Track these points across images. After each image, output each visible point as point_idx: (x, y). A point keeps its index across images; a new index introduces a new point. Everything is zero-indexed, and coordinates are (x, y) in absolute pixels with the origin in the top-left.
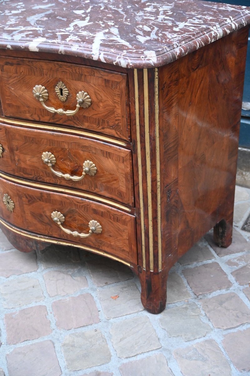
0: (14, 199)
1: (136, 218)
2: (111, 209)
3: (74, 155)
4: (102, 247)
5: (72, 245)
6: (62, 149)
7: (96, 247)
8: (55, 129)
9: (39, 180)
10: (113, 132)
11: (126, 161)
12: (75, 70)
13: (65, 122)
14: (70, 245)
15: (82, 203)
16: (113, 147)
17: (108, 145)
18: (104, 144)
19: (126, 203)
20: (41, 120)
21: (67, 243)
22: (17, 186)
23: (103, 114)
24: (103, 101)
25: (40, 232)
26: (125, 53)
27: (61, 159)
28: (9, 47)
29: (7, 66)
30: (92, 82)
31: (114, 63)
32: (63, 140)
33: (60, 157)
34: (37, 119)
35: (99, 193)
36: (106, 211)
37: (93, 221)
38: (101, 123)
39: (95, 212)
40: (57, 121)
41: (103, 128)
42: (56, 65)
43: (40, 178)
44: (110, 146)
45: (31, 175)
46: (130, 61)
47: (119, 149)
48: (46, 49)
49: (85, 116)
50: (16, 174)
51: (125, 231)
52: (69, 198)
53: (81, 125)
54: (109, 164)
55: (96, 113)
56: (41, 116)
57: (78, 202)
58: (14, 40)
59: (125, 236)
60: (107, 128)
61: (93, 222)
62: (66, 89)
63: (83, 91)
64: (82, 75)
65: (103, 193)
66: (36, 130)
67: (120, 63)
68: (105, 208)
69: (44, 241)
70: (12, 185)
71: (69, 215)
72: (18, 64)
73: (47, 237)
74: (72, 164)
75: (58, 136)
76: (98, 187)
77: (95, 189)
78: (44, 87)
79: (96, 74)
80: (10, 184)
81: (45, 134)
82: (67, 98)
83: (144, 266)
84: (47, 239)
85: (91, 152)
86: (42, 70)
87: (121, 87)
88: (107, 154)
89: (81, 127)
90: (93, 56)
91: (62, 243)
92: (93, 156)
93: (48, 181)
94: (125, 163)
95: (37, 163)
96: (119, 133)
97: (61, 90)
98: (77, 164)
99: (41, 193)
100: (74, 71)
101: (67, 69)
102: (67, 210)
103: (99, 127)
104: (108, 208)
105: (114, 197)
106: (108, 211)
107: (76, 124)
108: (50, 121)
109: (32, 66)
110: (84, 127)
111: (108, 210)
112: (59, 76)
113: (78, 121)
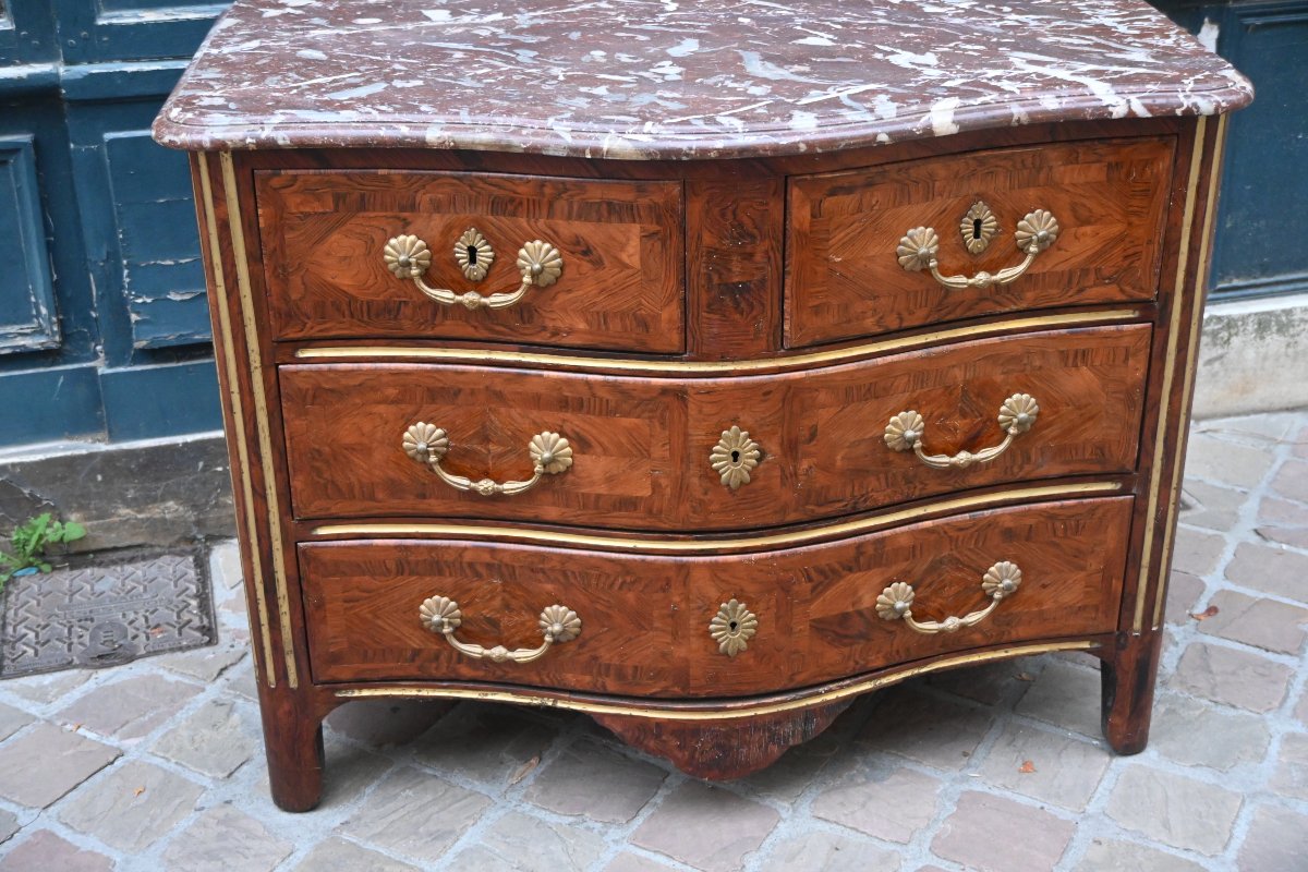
0: (762, 606)
1: (1135, 499)
2: (1062, 507)
3: (978, 395)
4: (1010, 633)
5: (916, 671)
6: (947, 388)
7: (992, 641)
8: (931, 338)
9: (861, 507)
10: (1112, 292)
11: (1134, 355)
12: (1023, 161)
13: (970, 309)
14: (908, 674)
15: (974, 525)
16: (1099, 331)
17: (1083, 332)
18: (1072, 333)
19: (1114, 469)
20: (906, 324)
21: (899, 672)
22: (783, 556)
23: (1084, 256)
24: (1093, 220)
25: (829, 674)
26: (1191, 85)
27: (938, 418)
28: (883, 138)
29: (833, 199)
30: (1067, 181)
31: (1179, 112)
32: (954, 363)
33: (936, 414)
34: (894, 325)
35: (1033, 475)
36: (1042, 519)
37: (998, 564)
38: (1075, 280)
39: (1009, 534)
40: (949, 313)
41: (1081, 291)
42: (971, 162)
43: (865, 501)
44: (1089, 333)
45: (839, 501)
46: (1219, 99)
47: (1118, 331)
48: (976, 123)
49: (1031, 275)
50: (792, 517)
51: (1096, 549)
52: (938, 526)
53: (1015, 304)
54: (1080, 381)
55: (1068, 255)
56: (905, 314)
57: (961, 529)
58: (882, 119)
59: (1094, 564)
60: (1095, 285)
61: (1000, 569)
62: (991, 217)
63: (1038, 211)
64: (1041, 168)
65: (1043, 471)
66: (880, 361)
67: (1198, 108)
68: (1041, 512)
69: (837, 698)
70: (767, 559)
71: (928, 580)
72: (869, 185)
73: (848, 682)
74: (967, 421)
75: (942, 355)
76: (1033, 458)
77: (1021, 468)
78: (930, 230)
79: (1081, 157)
80: (757, 561)
81: (907, 360)
82: (990, 241)
83: (1137, 625)
84: (848, 686)
85: (1028, 368)
86: (931, 185)
87: (1155, 171)
88: (1076, 356)
89: (1014, 308)
90: (1110, 109)
91: (885, 681)
92: (1032, 379)
93: (887, 502)
94: (1131, 362)
95: (866, 456)
96: (1128, 289)
97: (978, 223)
98: (981, 416)
99: (859, 546)
100: (1019, 165)
101: (1002, 163)
102: (925, 567)
103: (1068, 291)
104: (1053, 508)
105: (1077, 468)
106: (1050, 516)
107: (1000, 304)
108: (928, 321)
109: (907, 182)
110: (1023, 306)
111: (1052, 512)
112: (976, 186)
113: (1009, 296)
